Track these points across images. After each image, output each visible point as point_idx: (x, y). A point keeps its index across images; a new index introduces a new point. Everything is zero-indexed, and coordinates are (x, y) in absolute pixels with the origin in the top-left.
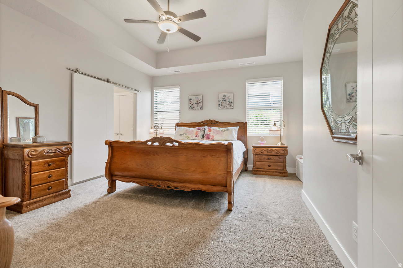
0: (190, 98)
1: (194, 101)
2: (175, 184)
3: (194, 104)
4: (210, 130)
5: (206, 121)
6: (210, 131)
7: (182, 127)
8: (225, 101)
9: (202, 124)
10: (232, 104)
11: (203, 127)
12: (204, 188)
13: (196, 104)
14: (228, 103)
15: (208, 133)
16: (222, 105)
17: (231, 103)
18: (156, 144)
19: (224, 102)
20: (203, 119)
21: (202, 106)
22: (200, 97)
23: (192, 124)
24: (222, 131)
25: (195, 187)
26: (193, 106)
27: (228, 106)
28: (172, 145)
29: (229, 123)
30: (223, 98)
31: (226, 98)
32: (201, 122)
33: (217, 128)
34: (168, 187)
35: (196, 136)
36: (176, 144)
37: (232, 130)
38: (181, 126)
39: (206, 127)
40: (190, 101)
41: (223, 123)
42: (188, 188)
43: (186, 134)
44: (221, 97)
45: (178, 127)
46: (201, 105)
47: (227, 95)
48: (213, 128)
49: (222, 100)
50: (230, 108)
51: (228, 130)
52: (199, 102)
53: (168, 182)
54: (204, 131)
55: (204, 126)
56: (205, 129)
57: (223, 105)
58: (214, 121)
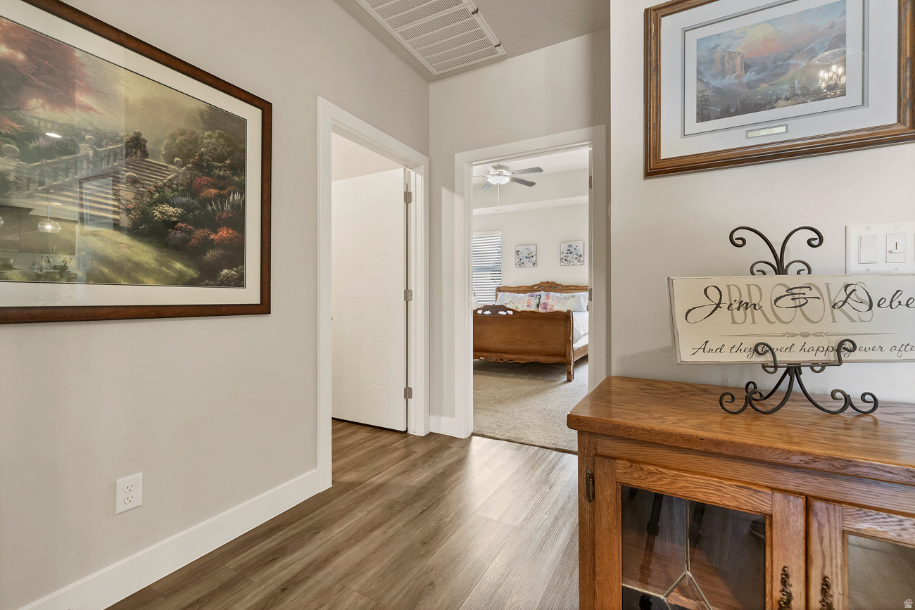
0: (517, 250)
1: (524, 253)
2: (509, 356)
3: (524, 259)
4: (548, 297)
5: (542, 283)
6: (548, 299)
7: (507, 293)
8: (571, 253)
9: (536, 287)
10: (582, 258)
11: (538, 293)
12: (541, 359)
13: (526, 258)
14: (576, 256)
15: (546, 302)
16: (566, 260)
17: (580, 256)
18: (488, 313)
19: (569, 254)
20: (537, 282)
21: (536, 261)
22: (533, 248)
23: (521, 289)
24: (565, 298)
25: (532, 358)
26: (522, 261)
27: (576, 261)
28: (505, 313)
29: (577, 286)
30: (568, 248)
31: (572, 250)
32: (534, 286)
33: (558, 295)
34: (501, 360)
35: (528, 306)
36: (511, 313)
37: (579, 297)
38: (503, 291)
39: (542, 293)
40: (518, 254)
41: (567, 286)
42: (524, 359)
43: (513, 303)
44: (565, 248)
45: (501, 293)
46: (533, 259)
47: (574, 245)
48: (552, 294)
49: (566, 251)
50: (579, 264)
51: (573, 296)
52: (531, 255)
53: (501, 354)
54: (540, 299)
55: (540, 291)
56: (540, 295)
57: (568, 259)
58: (554, 283)
